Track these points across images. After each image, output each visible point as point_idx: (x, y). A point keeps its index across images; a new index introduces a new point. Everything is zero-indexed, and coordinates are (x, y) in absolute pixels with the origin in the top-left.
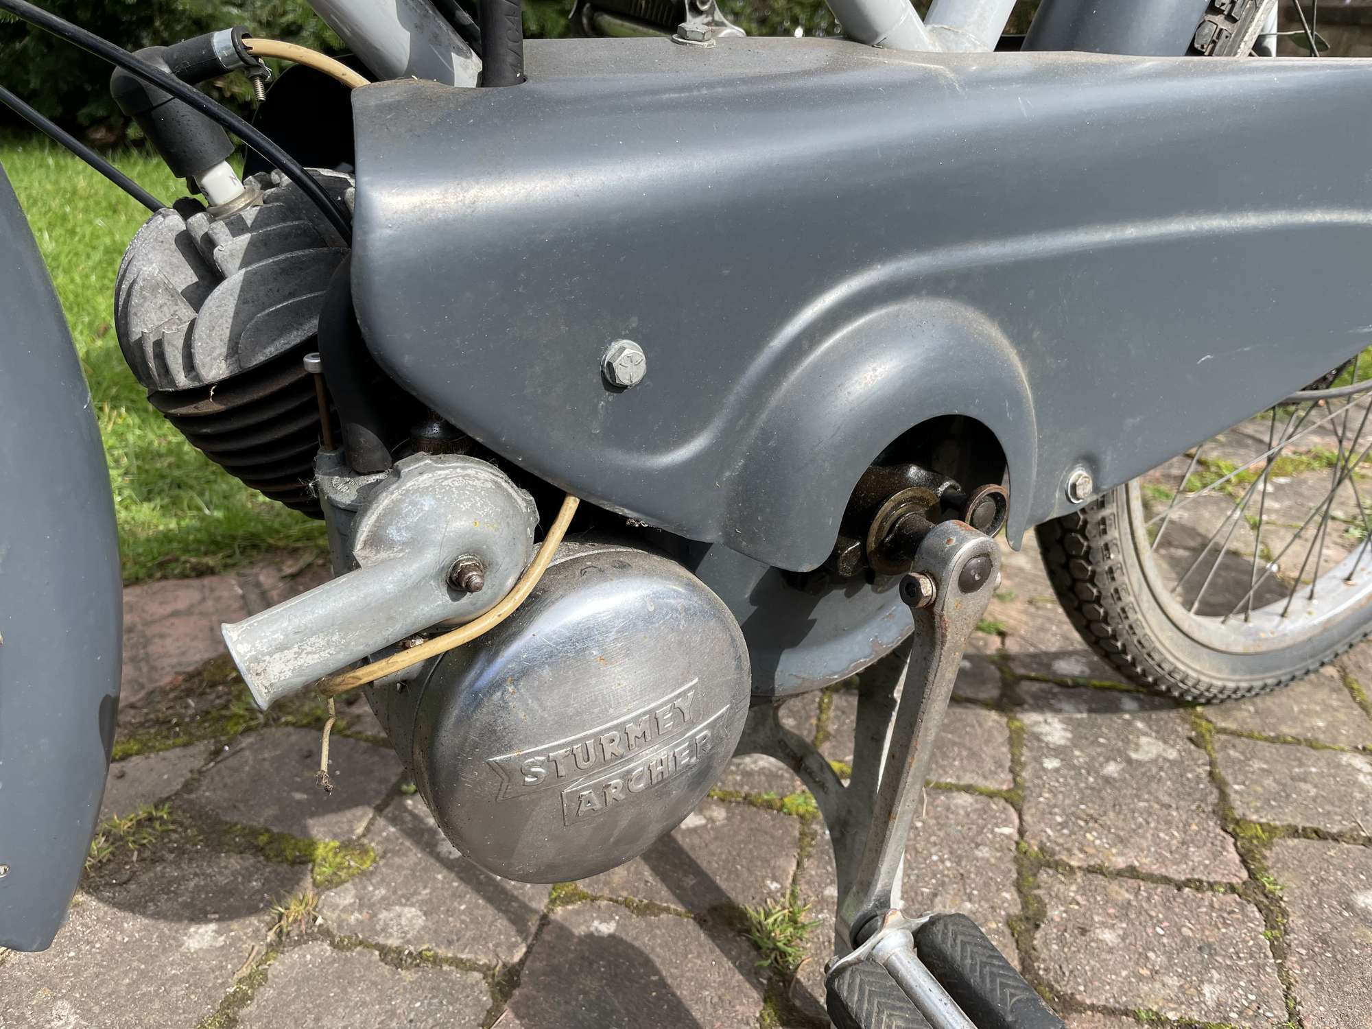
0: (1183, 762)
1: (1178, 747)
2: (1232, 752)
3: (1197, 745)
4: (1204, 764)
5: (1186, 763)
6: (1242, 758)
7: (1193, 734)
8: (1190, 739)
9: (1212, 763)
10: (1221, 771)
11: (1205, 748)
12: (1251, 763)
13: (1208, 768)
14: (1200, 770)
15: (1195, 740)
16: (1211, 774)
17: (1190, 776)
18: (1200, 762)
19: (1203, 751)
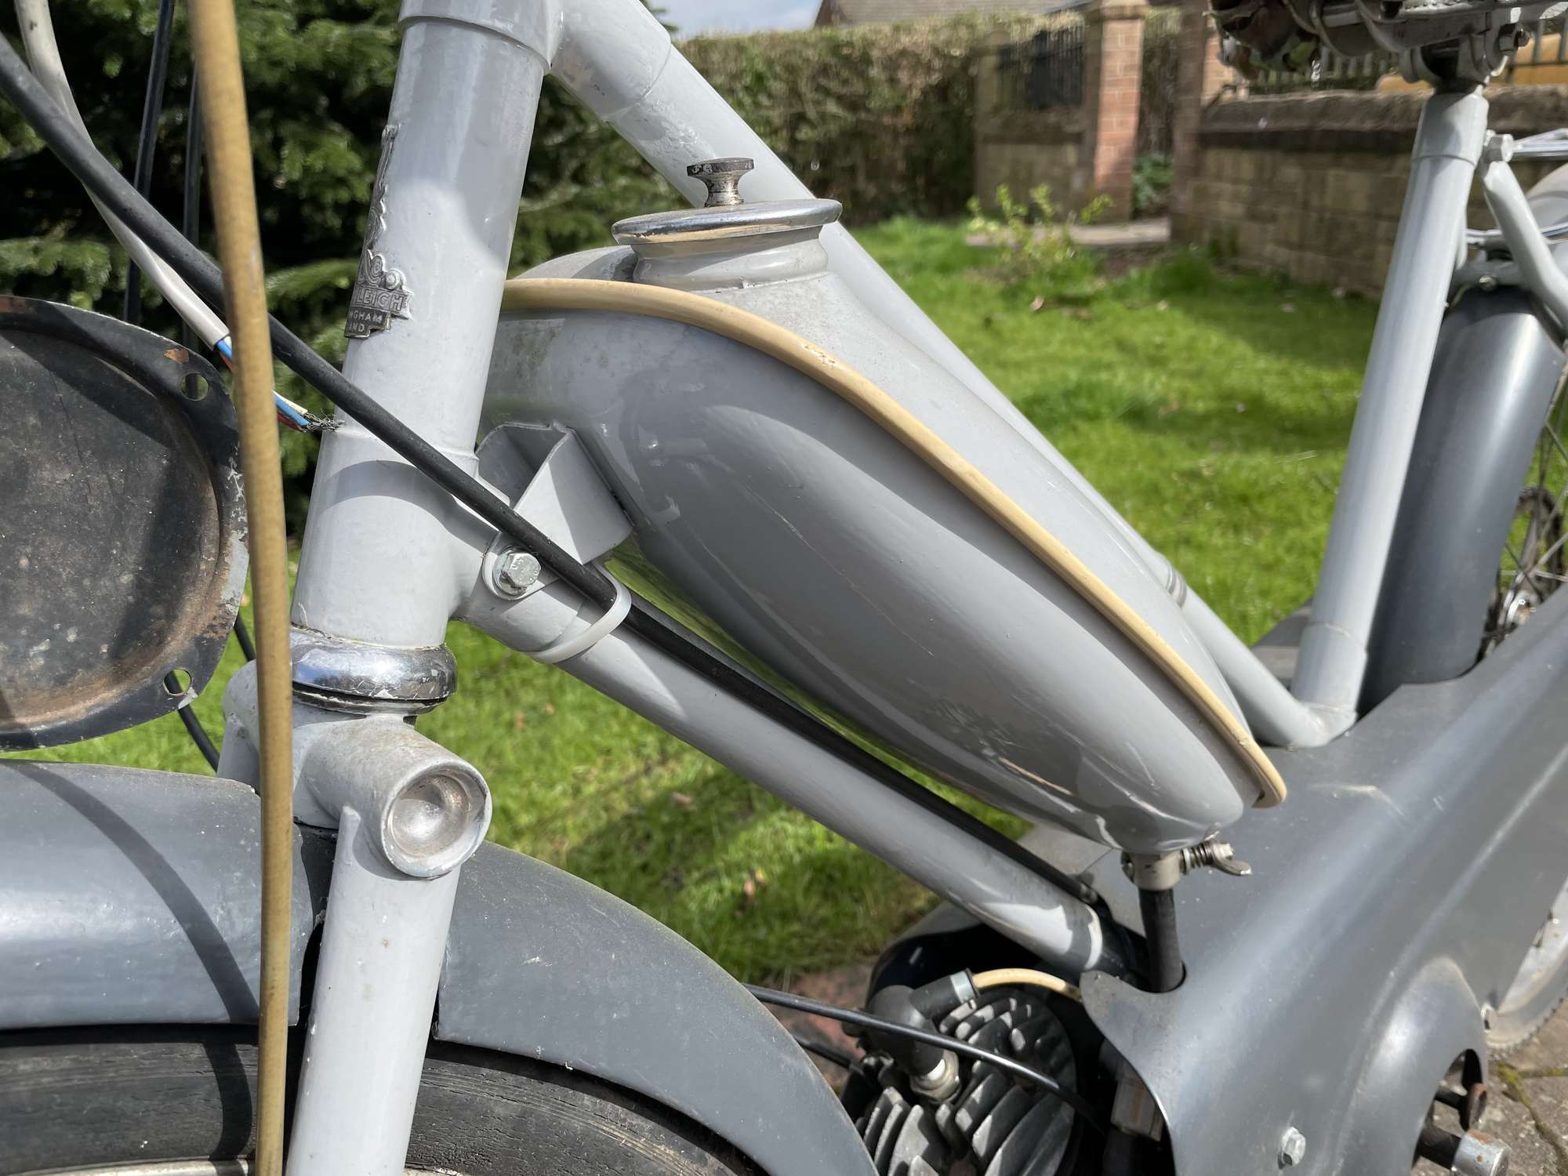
0: (1509, 1121)
1: (1499, 1106)
2: (1543, 1097)
3: (1514, 1099)
4: (1528, 1119)
5: (1514, 1122)
6: (1555, 1102)
7: (1505, 1086)
8: (1505, 1093)
9: (1534, 1116)
10: (1548, 1123)
11: (1521, 1100)
12: (1563, 1105)
13: (1533, 1122)
14: (1528, 1127)
15: (1509, 1092)
16: (1538, 1127)
17: (1522, 1135)
18: (1524, 1117)
19: (1520, 1104)
